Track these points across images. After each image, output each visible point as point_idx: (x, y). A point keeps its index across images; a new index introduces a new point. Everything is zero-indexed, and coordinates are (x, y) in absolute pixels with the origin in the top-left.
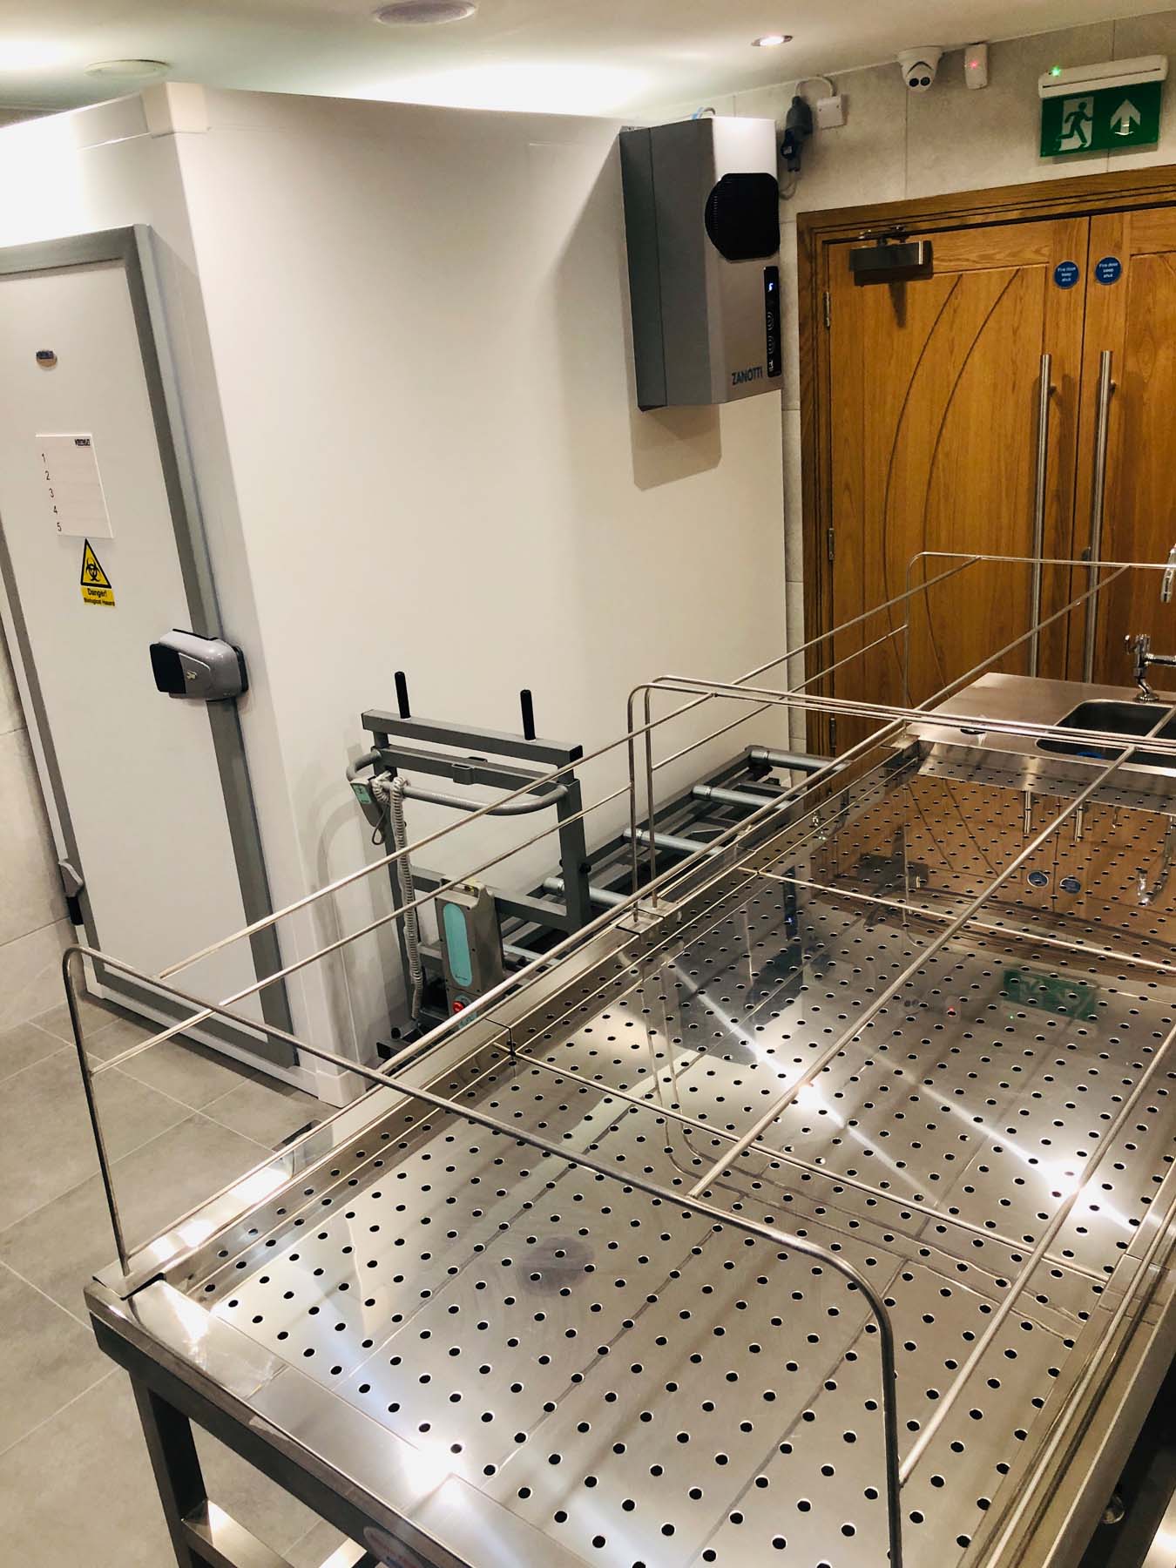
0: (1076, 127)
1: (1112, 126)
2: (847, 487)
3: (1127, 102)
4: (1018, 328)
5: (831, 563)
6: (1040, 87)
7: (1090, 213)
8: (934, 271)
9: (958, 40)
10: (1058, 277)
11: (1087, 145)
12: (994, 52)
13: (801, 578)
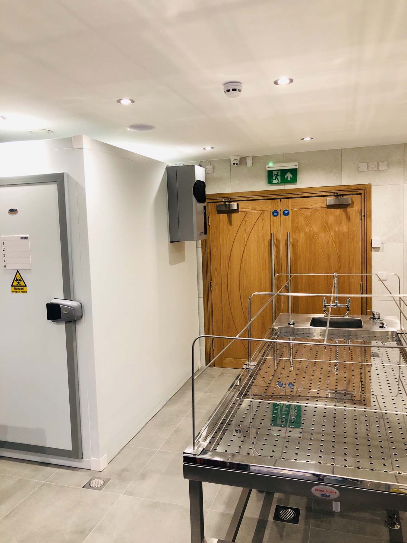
0: (276, 177)
1: (285, 178)
2: (216, 269)
3: (289, 172)
4: (263, 227)
5: (211, 291)
6: (267, 168)
7: (280, 199)
8: (240, 211)
9: (244, 155)
10: (273, 214)
11: (279, 182)
12: (253, 158)
13: (202, 296)
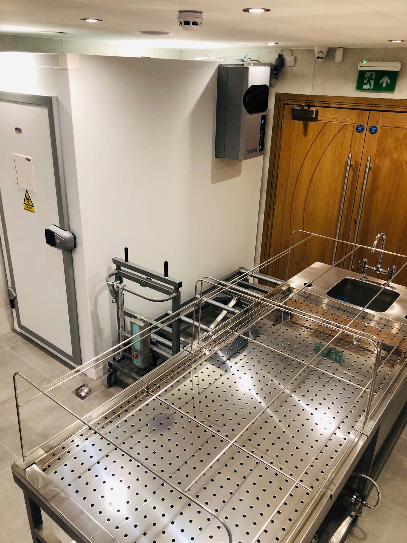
0: (369, 82)
1: (380, 83)
2: (282, 185)
3: (386, 76)
4: (343, 143)
5: (274, 209)
6: (359, 67)
7: (370, 110)
8: (318, 120)
9: (334, 45)
10: (357, 129)
11: (371, 88)
12: (346, 51)
13: (264, 212)
